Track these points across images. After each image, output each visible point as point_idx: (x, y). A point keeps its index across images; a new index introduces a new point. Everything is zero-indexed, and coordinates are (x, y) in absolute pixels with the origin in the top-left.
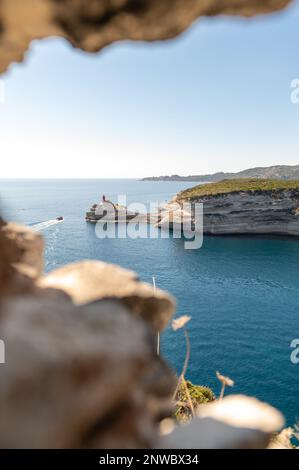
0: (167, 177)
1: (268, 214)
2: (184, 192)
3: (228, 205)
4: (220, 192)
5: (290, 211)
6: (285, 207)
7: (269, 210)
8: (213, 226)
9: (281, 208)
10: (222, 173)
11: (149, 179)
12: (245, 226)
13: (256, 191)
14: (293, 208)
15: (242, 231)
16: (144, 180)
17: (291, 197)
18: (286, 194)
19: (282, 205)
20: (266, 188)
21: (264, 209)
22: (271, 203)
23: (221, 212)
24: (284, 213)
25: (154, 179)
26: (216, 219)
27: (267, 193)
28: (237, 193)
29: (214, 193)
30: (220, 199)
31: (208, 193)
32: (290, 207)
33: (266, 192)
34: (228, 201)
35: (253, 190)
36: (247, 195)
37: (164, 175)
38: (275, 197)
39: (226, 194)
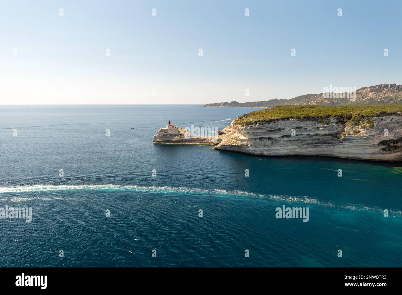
0: (227, 103)
1: (315, 138)
2: (241, 118)
3: (279, 130)
4: (273, 118)
5: (335, 136)
6: (331, 132)
7: (317, 135)
8: (266, 148)
9: (327, 133)
10: (276, 100)
11: (211, 105)
12: (295, 149)
13: (305, 118)
14: (339, 133)
15: (292, 153)
16: (206, 106)
17: (337, 123)
18: (331, 120)
19: (329, 130)
20: (314, 114)
21: (312, 133)
22: (318, 128)
23: (273, 136)
24: (330, 137)
25: (216, 105)
26: (268, 142)
27: (315, 119)
28: (288, 119)
29: (267, 119)
30: (272, 125)
31: (261, 119)
32: (336, 131)
33: (313, 118)
34: (279, 126)
35: (302, 117)
36: (297, 121)
37: (224, 102)
38: (322, 123)
39: (278, 120)
